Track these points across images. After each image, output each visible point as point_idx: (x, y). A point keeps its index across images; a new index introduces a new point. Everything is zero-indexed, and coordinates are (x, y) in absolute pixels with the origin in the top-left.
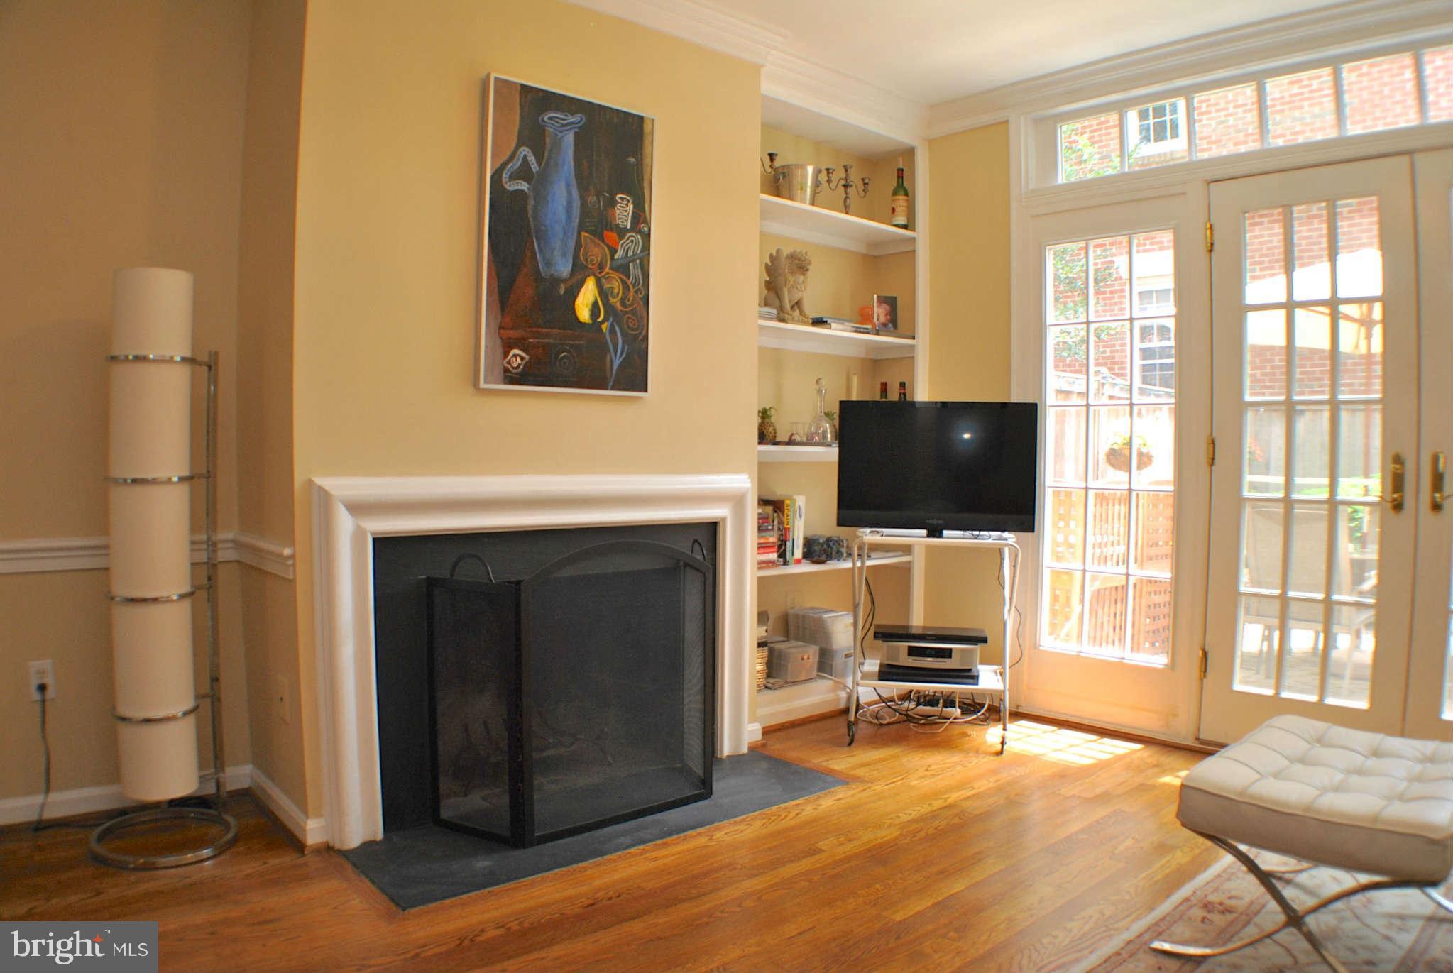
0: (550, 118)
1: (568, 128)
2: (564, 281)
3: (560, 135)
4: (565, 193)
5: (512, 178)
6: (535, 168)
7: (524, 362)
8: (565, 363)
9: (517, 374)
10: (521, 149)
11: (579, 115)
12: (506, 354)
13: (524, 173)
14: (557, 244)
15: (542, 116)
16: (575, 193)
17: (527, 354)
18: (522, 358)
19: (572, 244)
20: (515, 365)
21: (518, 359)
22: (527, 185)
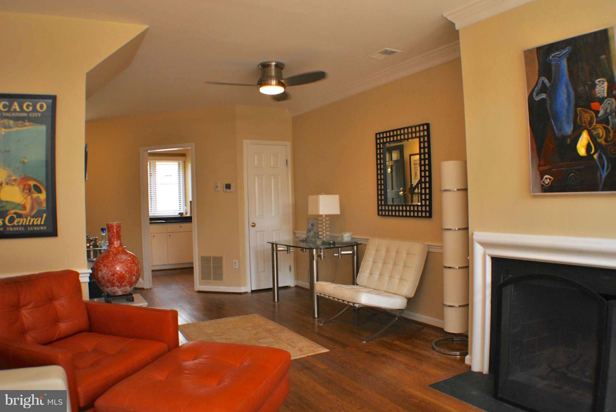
0: (553, 57)
1: (562, 57)
2: (569, 136)
3: (559, 63)
4: (565, 91)
5: (538, 94)
6: (548, 85)
7: (551, 181)
8: (573, 179)
9: (548, 187)
10: (540, 79)
11: (568, 47)
12: (542, 178)
13: (544, 89)
14: (564, 118)
15: (548, 58)
16: (571, 90)
17: (552, 177)
18: (550, 179)
19: (572, 116)
20: (547, 183)
21: (548, 180)
22: (545, 95)
